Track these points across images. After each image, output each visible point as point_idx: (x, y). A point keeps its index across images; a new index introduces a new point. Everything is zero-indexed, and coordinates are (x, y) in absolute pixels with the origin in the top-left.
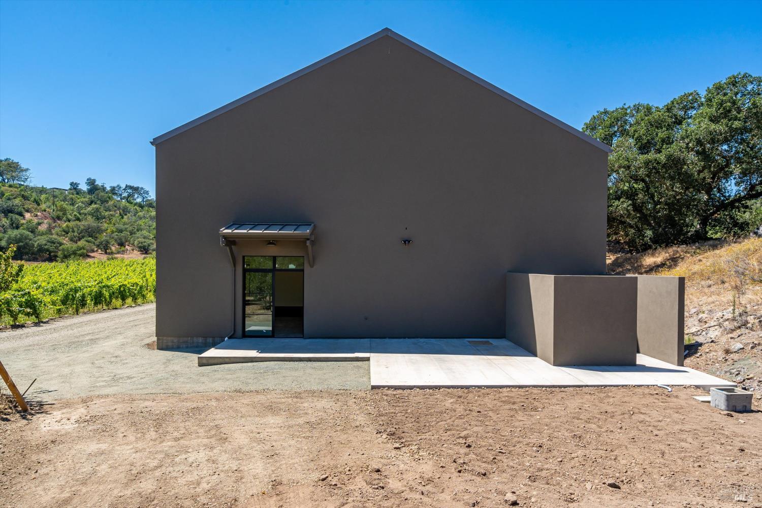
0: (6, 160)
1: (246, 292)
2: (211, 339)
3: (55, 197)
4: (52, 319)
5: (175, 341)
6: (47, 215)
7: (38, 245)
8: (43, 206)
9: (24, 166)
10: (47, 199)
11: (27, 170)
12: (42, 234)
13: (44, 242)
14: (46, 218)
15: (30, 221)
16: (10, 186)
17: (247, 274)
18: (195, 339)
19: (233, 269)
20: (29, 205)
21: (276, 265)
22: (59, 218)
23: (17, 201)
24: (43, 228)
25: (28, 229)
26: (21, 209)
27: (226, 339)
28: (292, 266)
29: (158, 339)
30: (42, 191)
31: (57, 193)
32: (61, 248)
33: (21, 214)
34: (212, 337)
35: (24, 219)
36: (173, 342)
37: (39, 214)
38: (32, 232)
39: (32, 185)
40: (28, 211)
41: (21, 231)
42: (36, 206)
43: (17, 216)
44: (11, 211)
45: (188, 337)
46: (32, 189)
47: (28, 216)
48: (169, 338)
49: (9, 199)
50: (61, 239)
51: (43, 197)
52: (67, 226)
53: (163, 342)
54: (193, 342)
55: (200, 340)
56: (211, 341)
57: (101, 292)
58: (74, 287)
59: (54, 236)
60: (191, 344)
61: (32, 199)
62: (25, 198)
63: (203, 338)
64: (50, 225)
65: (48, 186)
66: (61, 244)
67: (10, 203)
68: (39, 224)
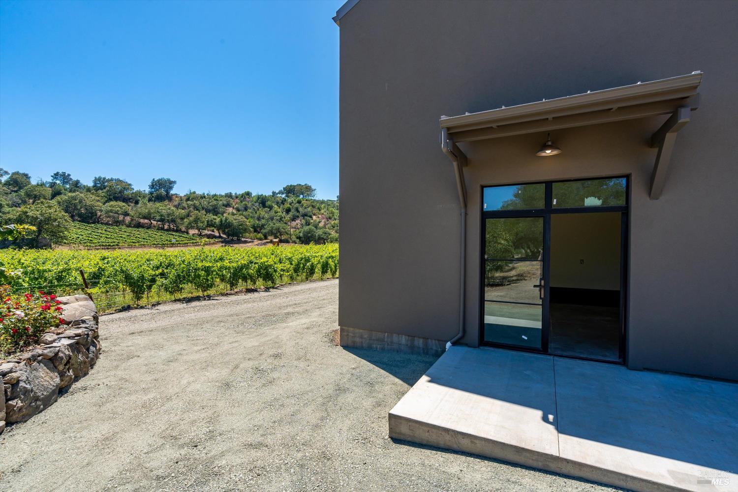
0: (305, 185)
1: (486, 257)
2: (421, 341)
3: (329, 205)
4: (282, 285)
5: (366, 336)
6: (324, 217)
7: (319, 235)
8: (322, 211)
9: (313, 188)
10: (325, 207)
11: (315, 190)
12: (321, 228)
13: (321, 233)
14: (323, 218)
15: (315, 221)
16: (307, 200)
17: (489, 222)
18: (395, 338)
19: (463, 211)
20: (315, 211)
21: (551, 202)
22: (330, 218)
23: (309, 209)
24: (321, 225)
25: (314, 226)
26: (311, 214)
27: (448, 344)
28: (591, 201)
29: (342, 330)
30: (323, 202)
31: (330, 203)
32: (329, 237)
33: (311, 217)
34: (423, 338)
35: (312, 219)
36: (361, 337)
37: (320, 216)
38: (315, 227)
39: (317, 199)
40: (314, 215)
41: (310, 227)
42: (318, 211)
43: (309, 218)
44: (306, 215)
45: (385, 332)
46: (318, 201)
47: (314, 217)
48: (357, 331)
49: (306, 208)
50: (330, 231)
51: (323, 206)
52: (334, 223)
53: (348, 335)
54: (392, 342)
55: (404, 340)
56: (421, 345)
57: (327, 262)
58: (304, 257)
59: (327, 230)
60: (388, 344)
61: (317, 207)
62: (314, 207)
63: (407, 338)
64: (325, 222)
65: (325, 199)
66: (330, 234)
67: (306, 210)
68: (320, 222)
